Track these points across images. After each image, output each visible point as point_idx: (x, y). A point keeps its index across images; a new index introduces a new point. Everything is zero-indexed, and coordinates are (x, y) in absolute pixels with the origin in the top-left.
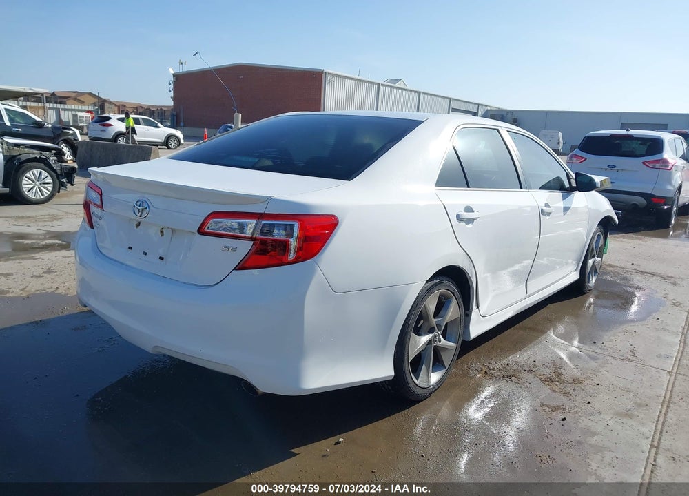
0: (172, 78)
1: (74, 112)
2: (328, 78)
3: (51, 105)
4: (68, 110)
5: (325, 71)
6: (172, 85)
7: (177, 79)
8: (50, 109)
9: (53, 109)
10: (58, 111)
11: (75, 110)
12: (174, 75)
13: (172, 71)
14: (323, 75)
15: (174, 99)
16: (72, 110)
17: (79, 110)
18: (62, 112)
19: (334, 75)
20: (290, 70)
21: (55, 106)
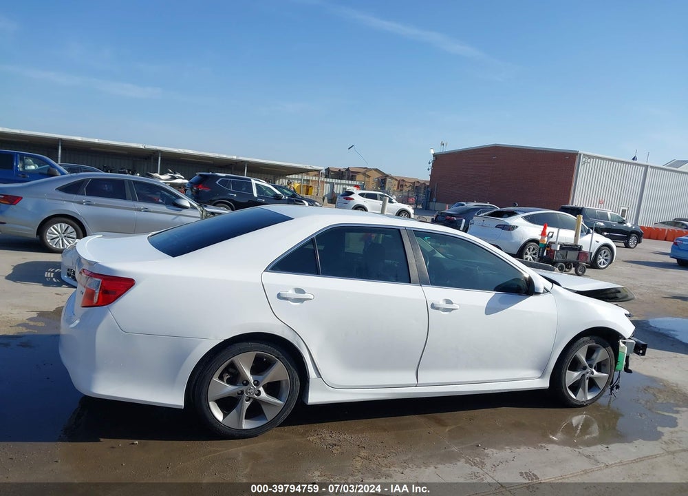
0: (432, 158)
1: (344, 186)
2: (582, 159)
3: (328, 180)
4: (340, 184)
5: (580, 152)
6: (431, 164)
7: (436, 159)
8: (327, 183)
9: (329, 183)
10: (332, 185)
11: (346, 184)
12: (434, 155)
13: (432, 152)
14: (578, 157)
15: (431, 176)
16: (343, 184)
17: (349, 185)
18: (335, 186)
19: (590, 157)
20: (544, 151)
21: (331, 180)
